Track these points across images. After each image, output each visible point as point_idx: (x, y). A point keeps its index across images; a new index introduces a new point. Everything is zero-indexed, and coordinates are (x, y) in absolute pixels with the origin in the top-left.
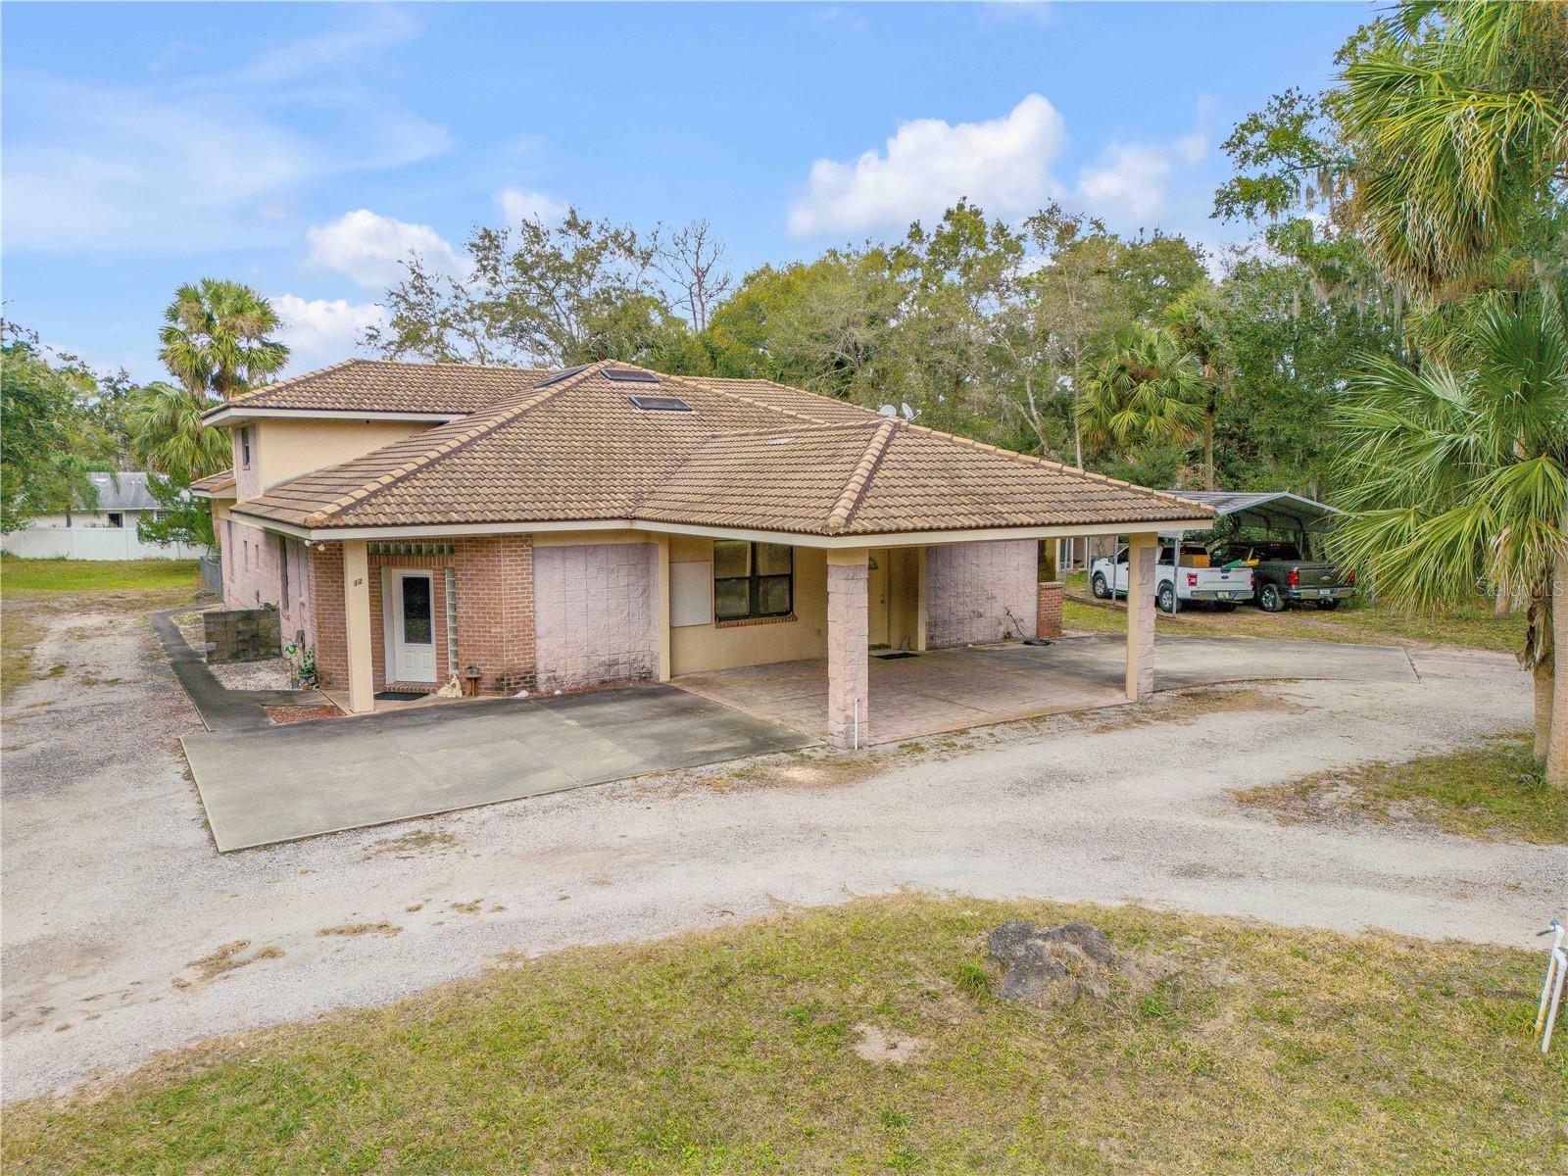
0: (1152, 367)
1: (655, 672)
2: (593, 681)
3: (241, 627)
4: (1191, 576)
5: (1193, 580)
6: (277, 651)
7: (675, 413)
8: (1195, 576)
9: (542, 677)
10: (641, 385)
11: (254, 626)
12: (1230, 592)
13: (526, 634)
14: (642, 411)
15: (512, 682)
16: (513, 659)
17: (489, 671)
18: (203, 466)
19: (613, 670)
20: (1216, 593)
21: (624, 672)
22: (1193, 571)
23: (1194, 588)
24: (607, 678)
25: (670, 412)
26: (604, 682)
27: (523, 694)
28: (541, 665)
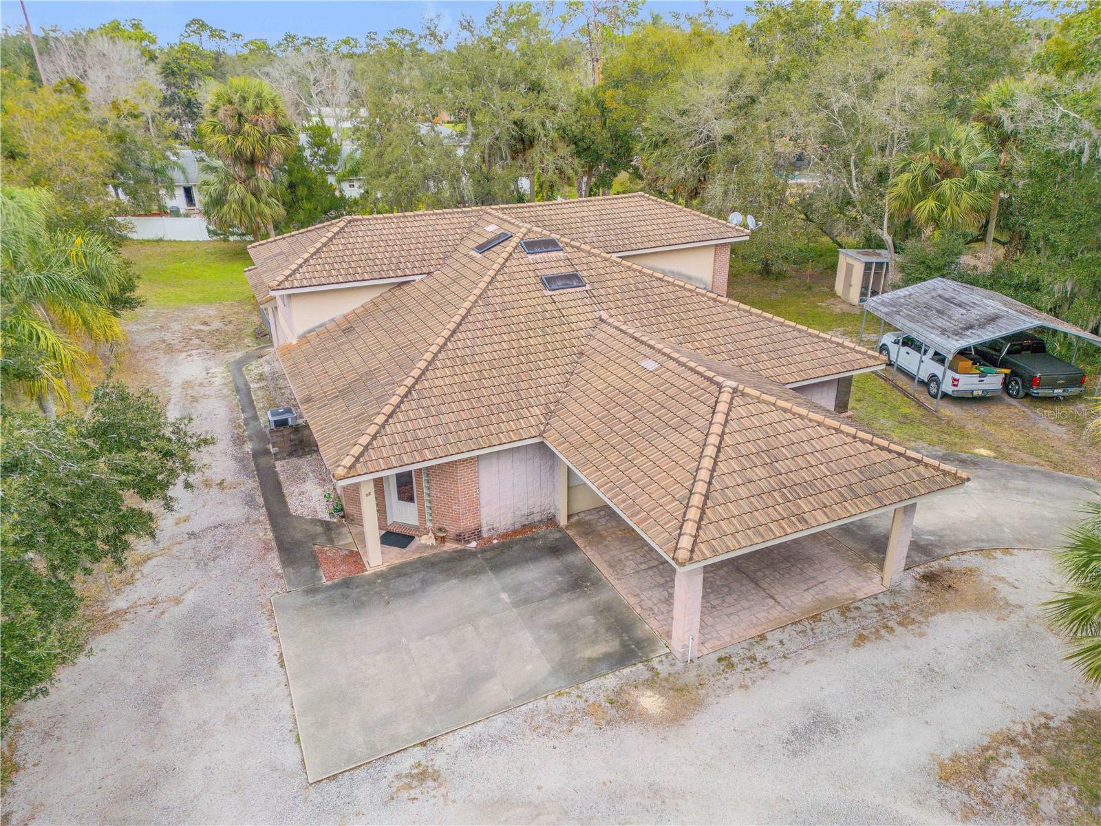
0: (957, 165)
1: (558, 518)
2: (517, 526)
3: (292, 437)
4: (954, 380)
5: (955, 383)
6: (316, 448)
7: (573, 290)
8: (958, 380)
9: (485, 529)
10: (550, 255)
11: (300, 435)
12: (983, 391)
13: (475, 508)
14: (550, 293)
15: (467, 536)
16: (467, 524)
17: (453, 530)
18: (248, 225)
19: (530, 518)
20: (972, 391)
21: (537, 518)
22: (957, 376)
23: (955, 389)
24: (526, 523)
25: (570, 290)
26: (524, 525)
27: (474, 544)
28: (484, 523)
